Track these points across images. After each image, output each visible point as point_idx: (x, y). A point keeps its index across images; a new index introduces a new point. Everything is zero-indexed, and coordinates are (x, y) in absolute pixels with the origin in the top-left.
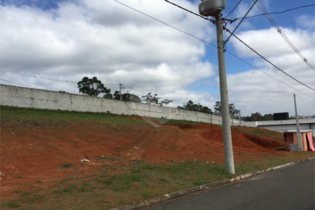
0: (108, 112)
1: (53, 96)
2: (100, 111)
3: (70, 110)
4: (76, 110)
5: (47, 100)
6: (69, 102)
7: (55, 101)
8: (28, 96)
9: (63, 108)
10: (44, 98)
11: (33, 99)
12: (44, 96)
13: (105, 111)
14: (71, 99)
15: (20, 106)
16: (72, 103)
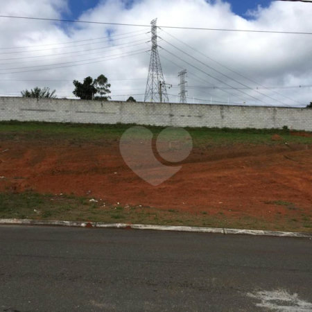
0: (285, 127)
1: (196, 111)
2: (270, 126)
3: (220, 127)
4: (229, 126)
5: (189, 116)
6: (218, 116)
7: (200, 117)
8: (165, 112)
9: (210, 125)
10: (185, 113)
11: (171, 115)
12: (185, 111)
13: (280, 126)
14: (221, 112)
15: (158, 124)
16: (223, 117)
